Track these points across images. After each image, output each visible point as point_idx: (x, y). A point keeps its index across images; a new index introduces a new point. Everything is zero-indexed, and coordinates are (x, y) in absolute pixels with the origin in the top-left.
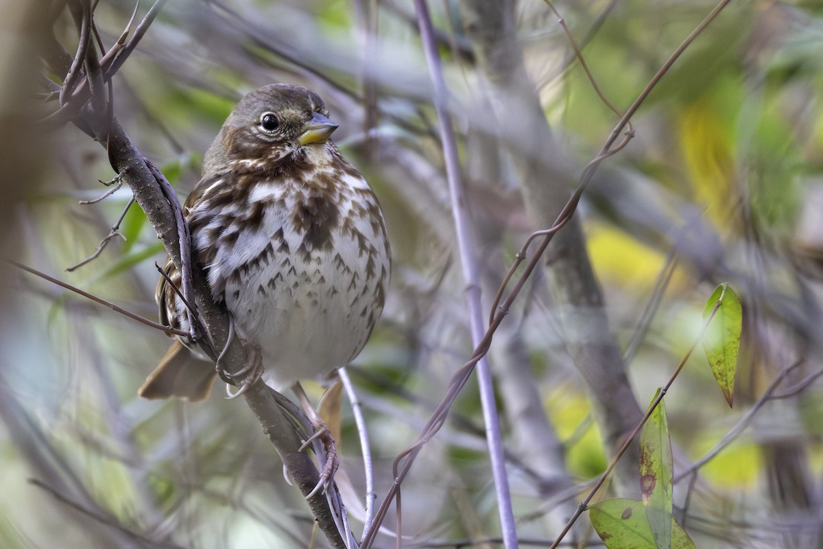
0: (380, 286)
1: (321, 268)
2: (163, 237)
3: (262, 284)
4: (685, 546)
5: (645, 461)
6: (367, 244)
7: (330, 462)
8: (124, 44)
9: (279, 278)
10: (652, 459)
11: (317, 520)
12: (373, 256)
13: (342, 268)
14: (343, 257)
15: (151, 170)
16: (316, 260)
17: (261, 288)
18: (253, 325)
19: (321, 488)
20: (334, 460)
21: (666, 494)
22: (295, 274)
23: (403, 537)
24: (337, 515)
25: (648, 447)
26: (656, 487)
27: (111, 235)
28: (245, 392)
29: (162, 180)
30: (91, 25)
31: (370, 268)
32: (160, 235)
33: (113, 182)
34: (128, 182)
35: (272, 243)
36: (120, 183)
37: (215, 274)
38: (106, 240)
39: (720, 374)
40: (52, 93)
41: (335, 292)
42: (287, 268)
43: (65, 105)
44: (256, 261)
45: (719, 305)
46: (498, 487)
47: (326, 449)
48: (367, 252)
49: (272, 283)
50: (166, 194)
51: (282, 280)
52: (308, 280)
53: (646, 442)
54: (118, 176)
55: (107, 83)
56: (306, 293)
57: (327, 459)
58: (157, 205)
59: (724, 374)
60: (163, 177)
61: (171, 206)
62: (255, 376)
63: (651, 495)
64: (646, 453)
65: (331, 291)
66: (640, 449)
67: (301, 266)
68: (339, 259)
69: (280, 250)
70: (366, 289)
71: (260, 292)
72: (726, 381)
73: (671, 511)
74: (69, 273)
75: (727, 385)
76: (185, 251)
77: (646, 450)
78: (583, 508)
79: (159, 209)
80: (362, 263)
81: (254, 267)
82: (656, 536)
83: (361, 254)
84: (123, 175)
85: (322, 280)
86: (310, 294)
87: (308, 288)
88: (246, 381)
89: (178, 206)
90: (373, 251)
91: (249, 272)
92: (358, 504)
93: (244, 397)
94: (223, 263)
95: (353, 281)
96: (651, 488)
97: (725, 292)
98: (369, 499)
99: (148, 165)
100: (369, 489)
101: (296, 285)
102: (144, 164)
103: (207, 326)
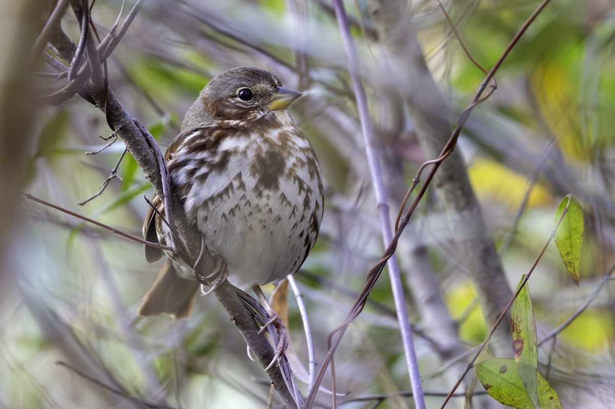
0: (314, 216)
1: (270, 203)
2: (149, 177)
3: (225, 212)
4: (548, 392)
5: (515, 329)
6: (305, 186)
7: (281, 342)
8: (114, 34)
9: (237, 209)
10: (520, 328)
11: (272, 383)
12: (309, 194)
13: (285, 203)
14: (286, 195)
15: (139, 127)
16: (266, 196)
17: (224, 215)
18: (219, 243)
19: (276, 362)
20: (284, 341)
21: (532, 353)
22: (250, 206)
23: (337, 394)
24: (287, 378)
25: (517, 319)
26: (524, 348)
27: (111, 177)
28: (215, 290)
29: (147, 135)
30: (89, 20)
31: (307, 203)
32: (147, 175)
33: (110, 138)
34: (121, 137)
35: (233, 183)
36: (115, 137)
37: (190, 203)
38: (107, 181)
39: (569, 262)
40: (62, 73)
41: (279, 219)
42: (244, 202)
43: (72, 81)
44: (220, 195)
45: (566, 211)
46: (407, 354)
47: (278, 332)
48: (304, 191)
49: (232, 211)
50: (150, 145)
51: (240, 209)
52: (260, 210)
53: (515, 315)
54: (114, 132)
55: (103, 64)
56: (258, 220)
57: (279, 340)
58: (144, 153)
59: (572, 262)
60: (147, 132)
61: (154, 153)
62: (222, 278)
63: (521, 355)
64: (516, 324)
65: (277, 218)
66: (511, 321)
67: (255, 201)
68: (283, 197)
69: (238, 188)
70: (303, 218)
71: (223, 218)
72: (574, 268)
73: (536, 366)
74: (80, 206)
75: (574, 270)
76: (166, 187)
77: (515, 321)
78: (470, 367)
79: (145, 156)
80: (300, 199)
81: (219, 199)
82: (526, 385)
83: (300, 193)
84: (118, 132)
85: (270, 211)
86: (261, 221)
87: (260, 216)
88: (216, 282)
89: (159, 153)
90: (309, 190)
91: (215, 203)
92: (303, 371)
93: (214, 294)
94: (196, 195)
95: (293, 212)
96: (521, 350)
97: (571, 201)
98: (311, 366)
99: (136, 123)
100: (311, 358)
101: (251, 214)
102: (134, 123)
103: (184, 242)
